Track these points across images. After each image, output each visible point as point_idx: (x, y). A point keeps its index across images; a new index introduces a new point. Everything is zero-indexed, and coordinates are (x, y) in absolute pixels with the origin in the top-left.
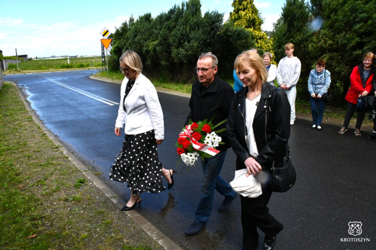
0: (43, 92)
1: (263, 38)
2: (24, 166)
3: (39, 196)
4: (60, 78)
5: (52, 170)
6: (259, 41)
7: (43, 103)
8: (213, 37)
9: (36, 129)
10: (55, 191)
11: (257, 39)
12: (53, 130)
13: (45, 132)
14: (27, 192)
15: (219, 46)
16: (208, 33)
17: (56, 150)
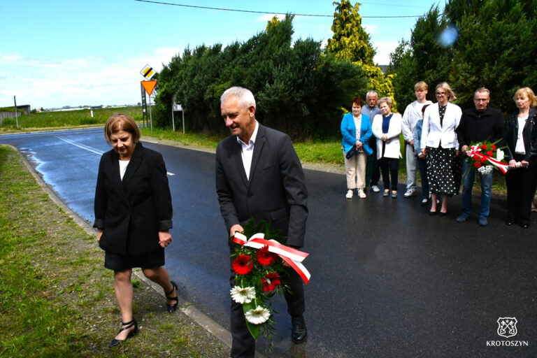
0: (59, 159)
1: (377, 75)
2: (47, 265)
3: (75, 307)
4: (81, 139)
5: (88, 269)
6: (372, 80)
7: (60, 174)
8: (307, 75)
9: (56, 211)
10: (97, 300)
11: (368, 77)
12: (81, 214)
13: (71, 217)
14: (55, 302)
15: (316, 88)
16: (300, 70)
17: (90, 241)
